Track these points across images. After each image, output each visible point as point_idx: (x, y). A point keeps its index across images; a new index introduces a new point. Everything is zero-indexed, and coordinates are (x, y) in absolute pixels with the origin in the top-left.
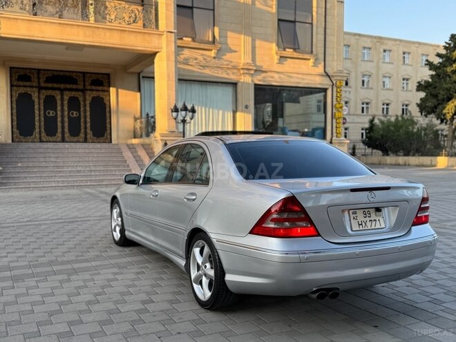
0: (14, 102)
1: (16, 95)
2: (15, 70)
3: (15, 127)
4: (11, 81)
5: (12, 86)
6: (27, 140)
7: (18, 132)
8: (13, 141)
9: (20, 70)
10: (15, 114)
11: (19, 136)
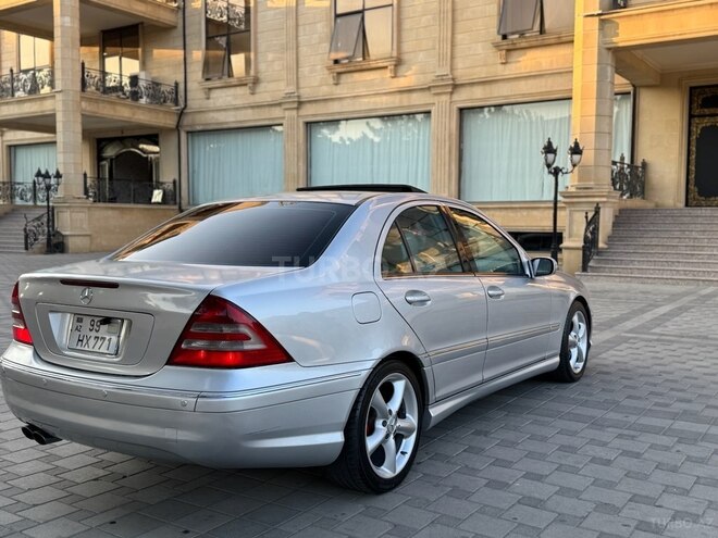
0: (694, 143)
1: (696, 131)
2: (698, 90)
3: (692, 182)
4: (690, 109)
5: (691, 116)
6: (709, 203)
7: (696, 190)
8: (687, 205)
9: (707, 90)
10: (693, 162)
11: (697, 197)
